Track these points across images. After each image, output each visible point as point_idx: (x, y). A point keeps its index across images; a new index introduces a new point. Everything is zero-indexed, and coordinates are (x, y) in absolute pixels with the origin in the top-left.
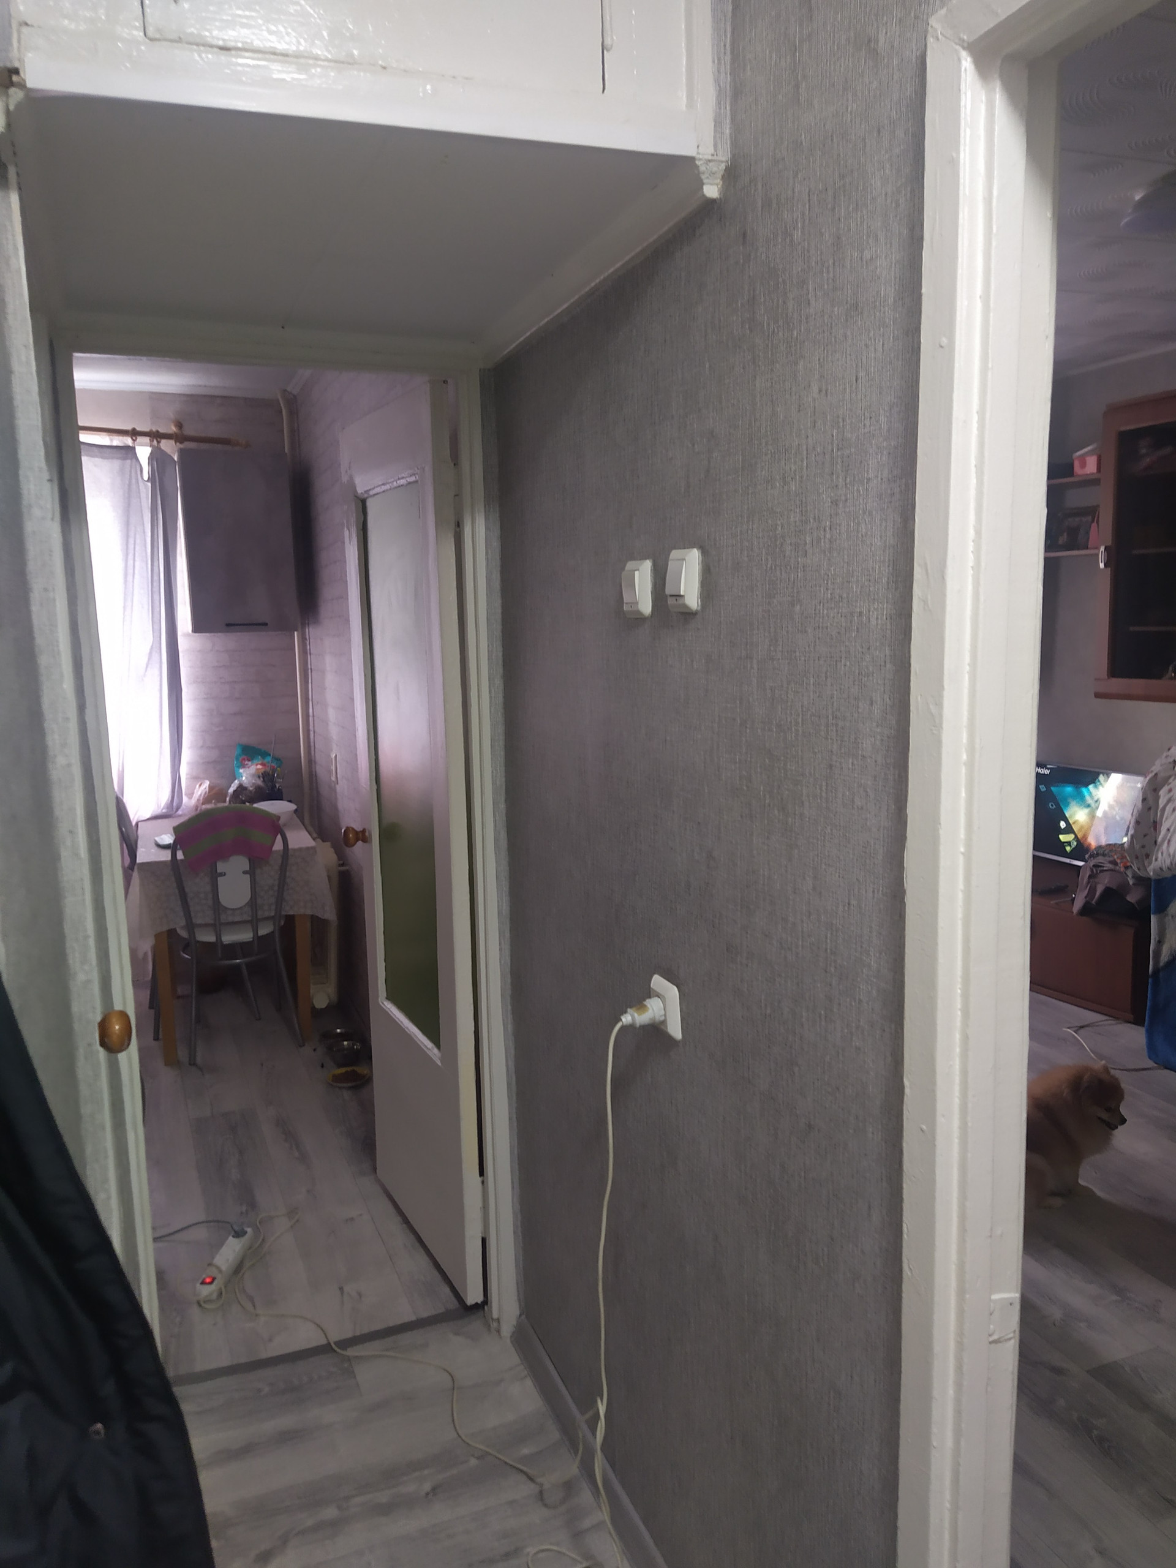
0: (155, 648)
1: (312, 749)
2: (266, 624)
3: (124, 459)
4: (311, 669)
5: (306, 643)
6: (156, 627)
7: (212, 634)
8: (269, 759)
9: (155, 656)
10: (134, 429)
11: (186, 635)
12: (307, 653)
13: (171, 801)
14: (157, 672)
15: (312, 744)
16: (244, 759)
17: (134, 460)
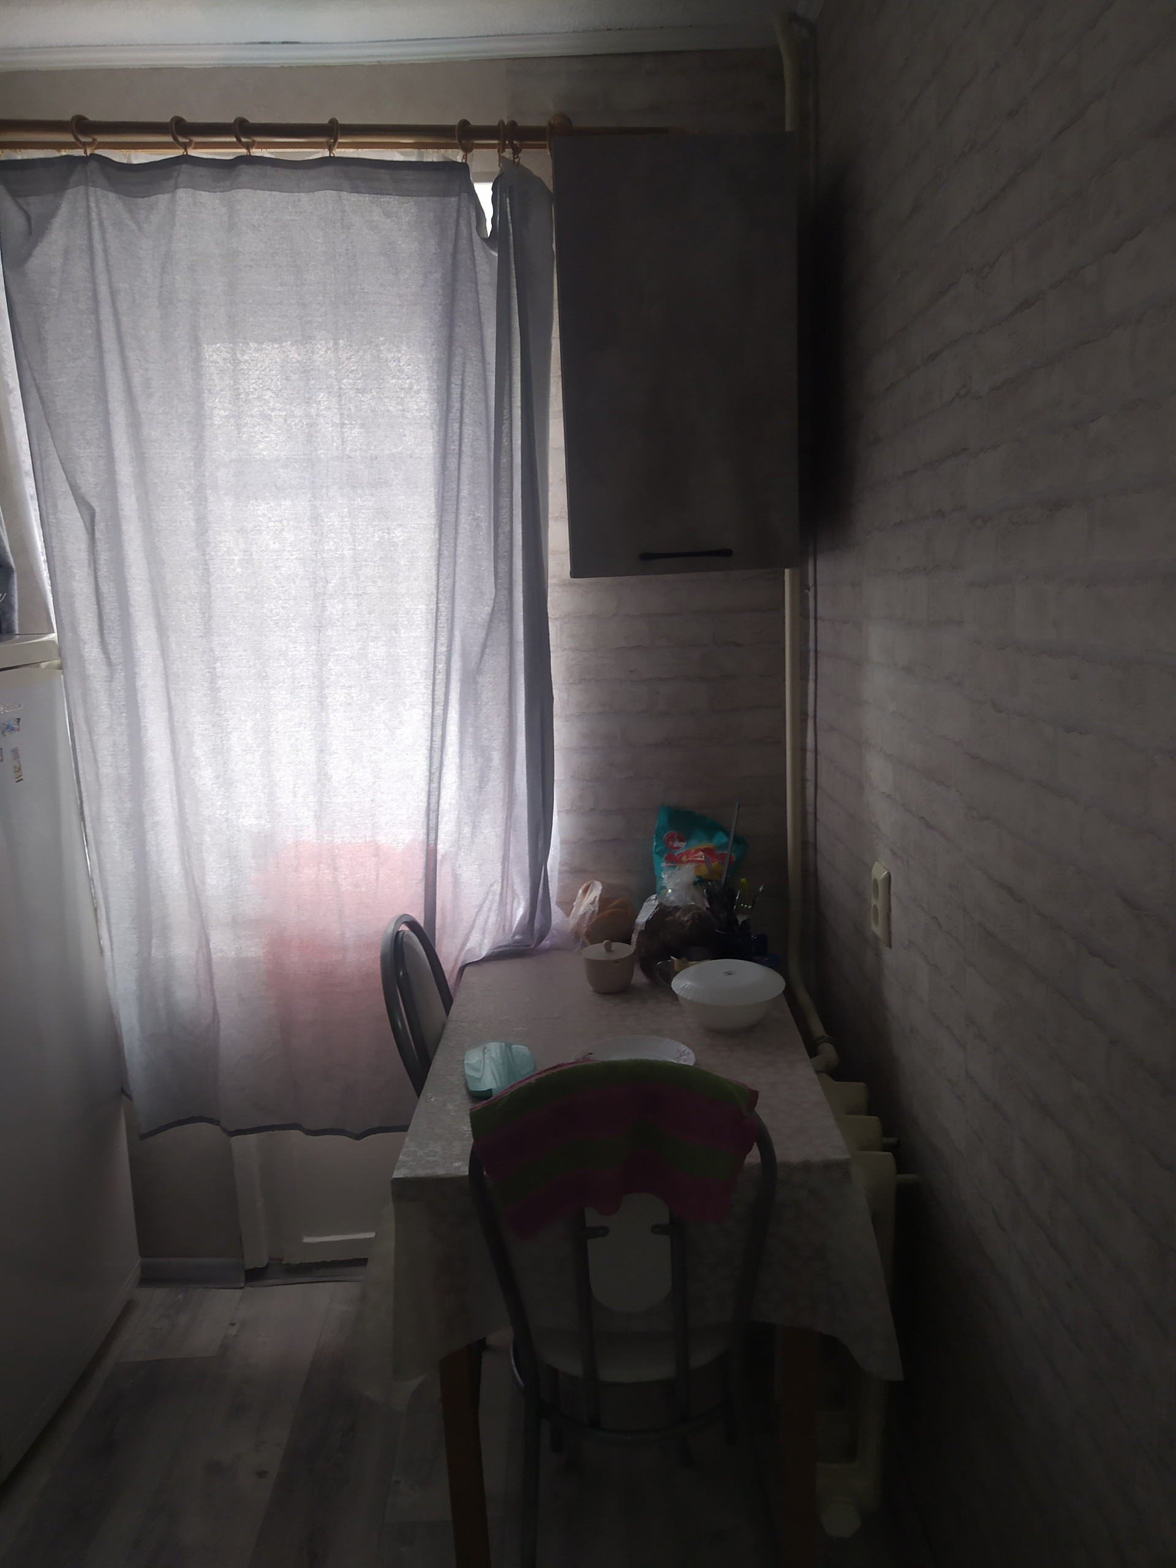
0: (502, 609)
1: (811, 818)
2: (727, 553)
3: (445, 194)
4: (816, 651)
5: (807, 596)
6: (503, 567)
7: (618, 579)
8: (720, 838)
9: (503, 628)
10: (464, 123)
11: (564, 585)
12: (808, 618)
13: (530, 920)
14: (503, 663)
15: (810, 809)
16: (671, 838)
17: (464, 195)
